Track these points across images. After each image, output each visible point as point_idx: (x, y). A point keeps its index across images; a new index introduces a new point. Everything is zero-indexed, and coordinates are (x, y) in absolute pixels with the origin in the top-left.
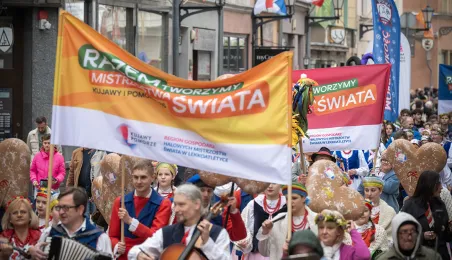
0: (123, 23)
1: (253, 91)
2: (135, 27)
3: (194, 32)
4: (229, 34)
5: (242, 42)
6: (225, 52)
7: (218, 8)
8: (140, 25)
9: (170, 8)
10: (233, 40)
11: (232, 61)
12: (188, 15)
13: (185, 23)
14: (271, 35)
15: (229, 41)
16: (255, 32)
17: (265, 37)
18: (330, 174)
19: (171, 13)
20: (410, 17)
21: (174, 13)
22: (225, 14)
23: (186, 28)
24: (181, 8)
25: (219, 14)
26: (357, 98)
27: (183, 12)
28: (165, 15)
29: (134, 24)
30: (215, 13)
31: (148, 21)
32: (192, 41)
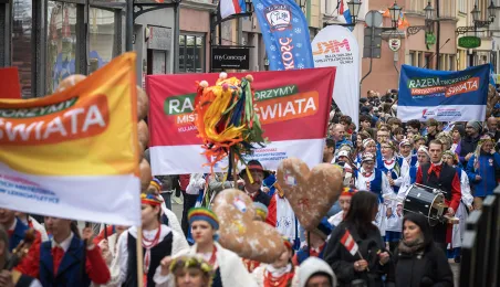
0: (73, 21)
1: (87, 109)
2: (86, 25)
3: (148, 30)
4: (185, 32)
5: (199, 41)
6: (181, 52)
7: (175, 5)
8: (91, 22)
9: (123, 5)
10: (190, 39)
11: (189, 61)
12: (142, 12)
13: (139, 20)
14: (230, 34)
15: (185, 40)
16: (213, 31)
17: (224, 35)
18: (241, 205)
19: (124, 9)
20: (377, 15)
21: (128, 9)
22: (181, 12)
23: (141, 26)
24: (134, 5)
25: (175, 11)
26: (296, 106)
27: (137, 9)
28: (118, 12)
29: (85, 21)
30: (171, 10)
31: (101, 18)
32: (147, 39)
